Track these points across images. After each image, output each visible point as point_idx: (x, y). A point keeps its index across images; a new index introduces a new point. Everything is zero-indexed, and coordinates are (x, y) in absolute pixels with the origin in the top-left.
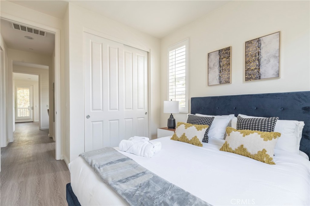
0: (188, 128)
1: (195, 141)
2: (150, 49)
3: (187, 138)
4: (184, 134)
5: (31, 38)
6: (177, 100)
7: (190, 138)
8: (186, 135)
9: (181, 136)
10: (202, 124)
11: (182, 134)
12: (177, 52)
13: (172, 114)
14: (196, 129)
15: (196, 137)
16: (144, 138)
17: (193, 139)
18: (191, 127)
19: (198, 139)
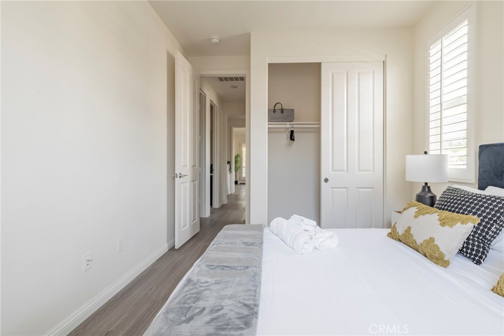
0: (421, 217)
1: (429, 250)
2: (386, 55)
3: (414, 238)
4: (409, 228)
5: (236, 87)
6: (444, 152)
7: (419, 240)
8: (412, 232)
9: (403, 232)
10: (470, 212)
11: (406, 228)
12: (445, 43)
13: (426, 184)
14: (439, 222)
15: (432, 240)
16: (303, 220)
17: (425, 243)
18: (428, 215)
19: (437, 246)
